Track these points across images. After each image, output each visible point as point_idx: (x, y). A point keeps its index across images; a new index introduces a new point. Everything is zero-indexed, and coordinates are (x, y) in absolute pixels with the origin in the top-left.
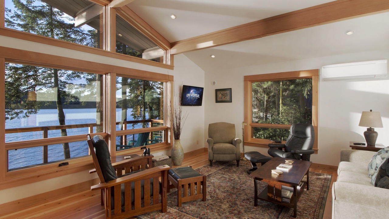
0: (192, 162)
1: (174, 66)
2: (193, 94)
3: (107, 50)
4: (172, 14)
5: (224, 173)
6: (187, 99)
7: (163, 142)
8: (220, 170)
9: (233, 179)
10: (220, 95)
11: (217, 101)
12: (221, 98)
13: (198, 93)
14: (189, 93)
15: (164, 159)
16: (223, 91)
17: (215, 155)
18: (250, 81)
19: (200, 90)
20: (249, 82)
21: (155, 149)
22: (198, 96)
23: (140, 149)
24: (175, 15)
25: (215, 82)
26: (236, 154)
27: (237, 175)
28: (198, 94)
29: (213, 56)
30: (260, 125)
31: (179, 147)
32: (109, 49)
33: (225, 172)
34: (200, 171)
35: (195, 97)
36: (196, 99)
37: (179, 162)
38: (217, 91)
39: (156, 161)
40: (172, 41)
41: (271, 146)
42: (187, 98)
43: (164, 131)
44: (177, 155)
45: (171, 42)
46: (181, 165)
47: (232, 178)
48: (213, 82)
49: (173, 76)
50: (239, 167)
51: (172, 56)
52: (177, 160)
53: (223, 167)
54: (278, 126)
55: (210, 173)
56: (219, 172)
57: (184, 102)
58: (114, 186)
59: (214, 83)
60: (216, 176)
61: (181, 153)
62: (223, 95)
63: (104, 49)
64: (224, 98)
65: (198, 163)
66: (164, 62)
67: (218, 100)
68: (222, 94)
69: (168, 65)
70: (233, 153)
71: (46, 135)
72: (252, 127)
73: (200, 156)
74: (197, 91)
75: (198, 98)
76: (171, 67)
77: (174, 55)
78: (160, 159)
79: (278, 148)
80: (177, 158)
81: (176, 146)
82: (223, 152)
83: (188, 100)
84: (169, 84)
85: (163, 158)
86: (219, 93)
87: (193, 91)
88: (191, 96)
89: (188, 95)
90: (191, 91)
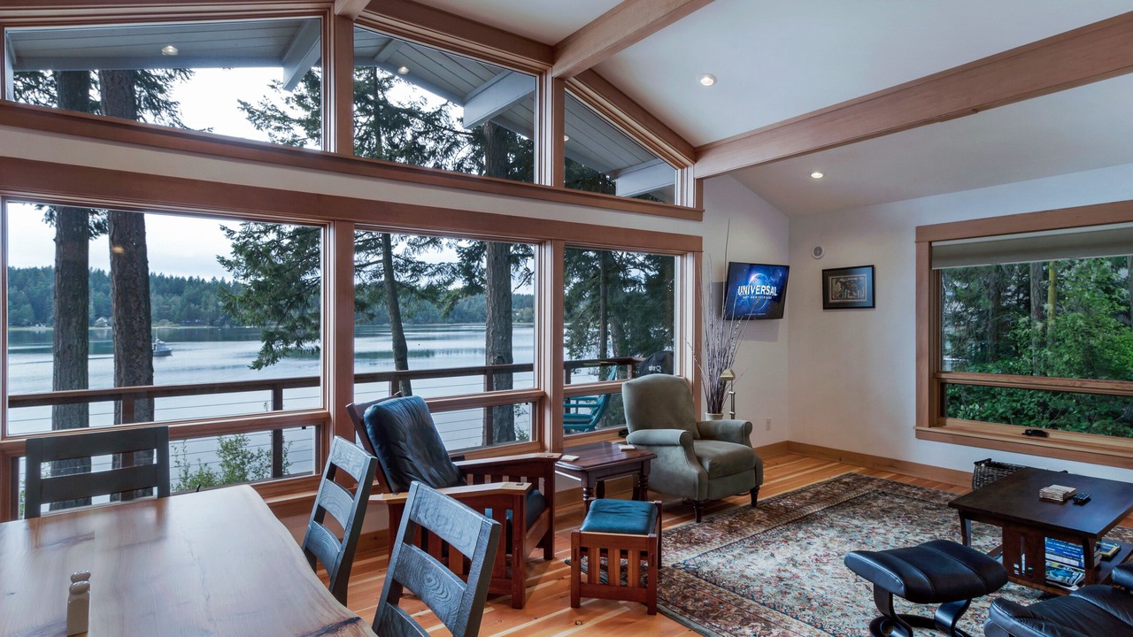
1: (704, 211)
2: (756, 287)
3: (543, 184)
4: (702, 75)
6: (738, 301)
10: (836, 287)
11: (827, 306)
12: (841, 296)
13: (771, 282)
14: (746, 284)
16: (845, 274)
19: (779, 274)
24: (712, 77)
25: (821, 249)
28: (773, 284)
29: (817, 175)
30: (970, 379)
32: (548, 181)
35: (762, 295)
36: (765, 300)
38: (826, 274)
42: (740, 297)
45: (695, 146)
48: (816, 250)
51: (700, 182)
57: (729, 306)
59: (818, 251)
62: (846, 287)
63: (537, 183)
64: (851, 294)
66: (677, 202)
67: (831, 301)
68: (842, 283)
69: (687, 209)
72: (942, 384)
73: (777, 464)
74: (769, 276)
75: (773, 297)
76: (696, 214)
77: (706, 181)
83: (742, 303)
84: (689, 262)
86: (834, 280)
87: (757, 277)
88: (752, 292)
89: (743, 291)
90: (753, 278)
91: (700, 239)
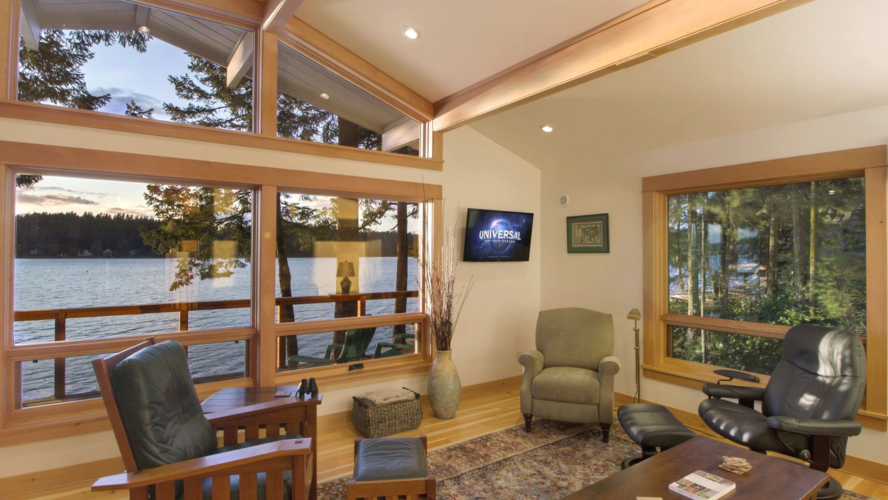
0: (489, 411)
1: (443, 162)
2: (497, 232)
4: (406, 28)
5: (550, 459)
6: (480, 245)
7: (416, 352)
8: (546, 447)
9: (564, 484)
10: (578, 233)
11: (571, 250)
12: (582, 241)
13: (514, 228)
14: (487, 229)
15: (396, 399)
16: (588, 221)
17: (537, 403)
18: (660, 192)
19: (523, 222)
20: (657, 194)
21: (384, 372)
22: (517, 236)
23: (348, 368)
24: (416, 29)
25: (565, 198)
26: (598, 405)
27: (588, 471)
28: (516, 229)
29: (547, 129)
30: (691, 322)
31: (447, 370)
32: (260, 129)
33: (556, 456)
34: (488, 444)
35: (506, 239)
36: (509, 243)
37: (446, 410)
38: (570, 220)
39: (373, 404)
40: (435, 98)
41: (712, 390)
42: (482, 241)
43: (420, 324)
44: (439, 391)
45: (433, 102)
46: (452, 418)
47: (564, 480)
48: (562, 199)
49: (441, 186)
50: (610, 443)
51: (436, 135)
52: (439, 404)
53: (562, 437)
54: (748, 328)
55: (509, 456)
56: (540, 452)
57: (473, 250)
58: (154, 485)
59: (564, 200)
60: (521, 467)
61: (451, 386)
62: (586, 234)
64: (590, 240)
65: (500, 416)
66: (421, 155)
67: (574, 246)
68: (584, 230)
69: (428, 160)
70: (588, 402)
71: (184, 323)
72: (668, 325)
74: (512, 222)
75: (517, 241)
76: (436, 164)
77: (444, 134)
78: (386, 399)
79: (736, 401)
80: (439, 398)
81: (440, 366)
82: (560, 394)
83: (485, 246)
85: (397, 397)
86: (576, 226)
87: (498, 223)
88: (494, 236)
89: (484, 235)
90: (495, 223)
91: (440, 187)
